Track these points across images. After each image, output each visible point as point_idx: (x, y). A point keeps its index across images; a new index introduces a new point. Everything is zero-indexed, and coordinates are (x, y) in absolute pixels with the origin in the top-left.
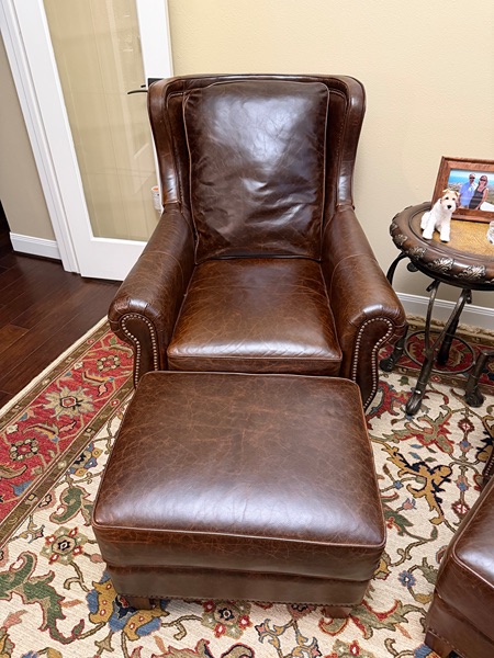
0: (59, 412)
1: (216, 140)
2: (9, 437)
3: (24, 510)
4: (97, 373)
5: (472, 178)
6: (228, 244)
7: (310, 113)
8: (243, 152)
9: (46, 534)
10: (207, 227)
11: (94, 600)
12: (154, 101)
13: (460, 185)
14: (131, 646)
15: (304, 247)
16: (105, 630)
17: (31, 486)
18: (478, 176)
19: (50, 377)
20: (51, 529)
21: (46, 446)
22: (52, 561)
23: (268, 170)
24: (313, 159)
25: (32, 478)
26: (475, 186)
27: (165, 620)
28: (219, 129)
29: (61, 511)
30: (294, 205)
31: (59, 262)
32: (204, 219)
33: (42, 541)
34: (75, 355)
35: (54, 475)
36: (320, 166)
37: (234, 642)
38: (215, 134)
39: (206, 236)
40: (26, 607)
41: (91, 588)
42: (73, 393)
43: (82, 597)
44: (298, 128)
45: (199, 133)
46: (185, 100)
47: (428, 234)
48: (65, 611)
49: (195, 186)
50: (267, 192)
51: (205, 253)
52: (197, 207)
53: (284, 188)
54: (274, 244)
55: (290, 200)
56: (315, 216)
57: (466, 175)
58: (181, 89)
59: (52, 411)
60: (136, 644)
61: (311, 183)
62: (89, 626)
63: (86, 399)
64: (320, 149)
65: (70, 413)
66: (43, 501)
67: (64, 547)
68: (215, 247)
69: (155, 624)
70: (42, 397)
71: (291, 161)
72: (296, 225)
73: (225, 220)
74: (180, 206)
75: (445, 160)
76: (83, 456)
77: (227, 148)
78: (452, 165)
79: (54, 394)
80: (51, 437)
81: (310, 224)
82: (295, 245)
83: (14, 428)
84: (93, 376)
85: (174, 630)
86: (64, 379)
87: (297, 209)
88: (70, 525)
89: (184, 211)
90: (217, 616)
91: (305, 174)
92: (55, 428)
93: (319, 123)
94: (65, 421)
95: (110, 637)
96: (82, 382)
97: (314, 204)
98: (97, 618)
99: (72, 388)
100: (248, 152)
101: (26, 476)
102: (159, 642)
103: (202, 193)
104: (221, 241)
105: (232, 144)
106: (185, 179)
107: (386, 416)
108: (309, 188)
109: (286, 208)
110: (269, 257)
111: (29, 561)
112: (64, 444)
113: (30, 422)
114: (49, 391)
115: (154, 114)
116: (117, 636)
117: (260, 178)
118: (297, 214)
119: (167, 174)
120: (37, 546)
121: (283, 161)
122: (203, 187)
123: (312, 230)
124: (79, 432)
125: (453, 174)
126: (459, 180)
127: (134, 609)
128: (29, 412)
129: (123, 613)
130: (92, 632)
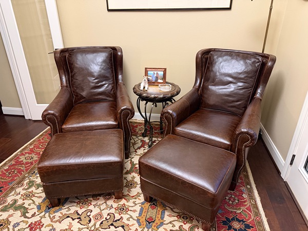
0: (25, 161)
1: (78, 66)
2: (5, 170)
3: (12, 189)
4: (39, 148)
5: (154, 73)
6: (84, 98)
7: (107, 57)
8: (87, 69)
9: (21, 193)
10: (77, 93)
11: (39, 207)
12: (56, 55)
13: (151, 75)
14: (51, 216)
15: (110, 97)
16: (44, 213)
17: (15, 182)
18: (156, 72)
19: (21, 152)
20: (23, 192)
21: (20, 171)
22: (23, 200)
23: (96, 74)
24: (110, 70)
25: (15, 180)
26: (155, 75)
27: (63, 208)
28: (79, 63)
29: (27, 187)
30: (106, 84)
31: (23, 116)
32: (76, 90)
33: (20, 196)
34: (31, 144)
35: (24, 179)
36: (113, 72)
37: (86, 209)
38: (77, 64)
39: (77, 96)
40: (15, 212)
41: (38, 204)
42: (30, 155)
43: (35, 207)
44: (104, 61)
45: (72, 64)
46: (67, 55)
47: (142, 88)
48: (28, 211)
49: (72, 80)
50: (96, 81)
51: (77, 101)
52: (73, 87)
53: (102, 79)
54: (100, 96)
55: (104, 83)
56: (113, 87)
57: (152, 72)
58: (66, 51)
59: (22, 161)
60: (54, 215)
61: (110, 77)
62: (37, 213)
63: (35, 156)
64: (112, 68)
65: (29, 161)
66: (20, 185)
67: (28, 196)
68: (80, 99)
69: (61, 209)
70: (18, 158)
71: (103, 71)
72: (107, 90)
73: (83, 90)
74: (67, 86)
75: (146, 68)
76: (34, 172)
77: (81, 68)
78: (148, 69)
79: (23, 156)
80: (22, 168)
81: (112, 90)
82: (108, 97)
83: (7, 168)
84: (38, 150)
85: (67, 210)
86: (26, 151)
87: (106, 85)
88: (30, 190)
89: (69, 89)
90: (81, 204)
91: (108, 75)
92: (23, 166)
93: (111, 60)
94: (27, 163)
95: (45, 215)
96: (34, 152)
97: (112, 84)
98: (41, 211)
99: (29, 153)
100: (88, 69)
101: (13, 180)
102: (62, 213)
103: (74, 82)
104: (82, 97)
105: (83, 67)
106: (69, 79)
107: (142, 149)
108: (110, 79)
109: (102, 85)
110: (99, 101)
111: (15, 201)
112: (27, 170)
113: (14, 165)
114: (20, 155)
115: (56, 59)
116: (47, 214)
117: (93, 76)
118: (107, 87)
119: (62, 77)
120: (18, 197)
121: (100, 71)
122: (75, 80)
123: (112, 92)
124: (33, 166)
125: (149, 72)
126: (150, 74)
127: (53, 207)
128: (13, 162)
129: (49, 208)
130: (38, 215)
